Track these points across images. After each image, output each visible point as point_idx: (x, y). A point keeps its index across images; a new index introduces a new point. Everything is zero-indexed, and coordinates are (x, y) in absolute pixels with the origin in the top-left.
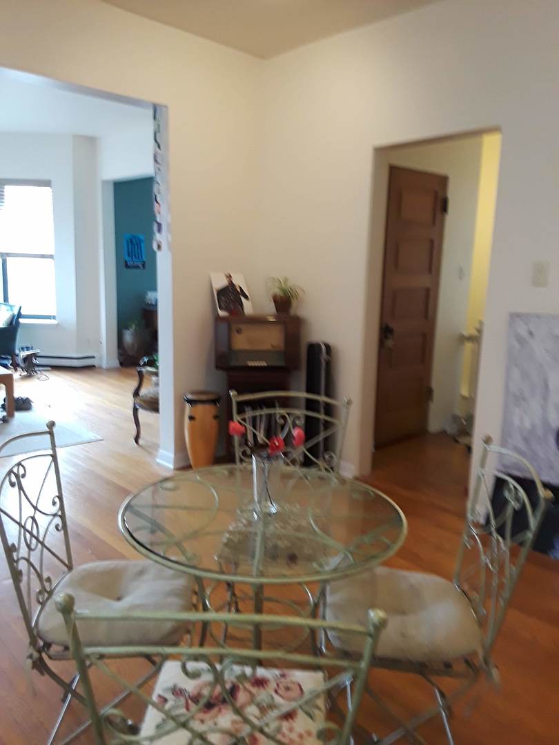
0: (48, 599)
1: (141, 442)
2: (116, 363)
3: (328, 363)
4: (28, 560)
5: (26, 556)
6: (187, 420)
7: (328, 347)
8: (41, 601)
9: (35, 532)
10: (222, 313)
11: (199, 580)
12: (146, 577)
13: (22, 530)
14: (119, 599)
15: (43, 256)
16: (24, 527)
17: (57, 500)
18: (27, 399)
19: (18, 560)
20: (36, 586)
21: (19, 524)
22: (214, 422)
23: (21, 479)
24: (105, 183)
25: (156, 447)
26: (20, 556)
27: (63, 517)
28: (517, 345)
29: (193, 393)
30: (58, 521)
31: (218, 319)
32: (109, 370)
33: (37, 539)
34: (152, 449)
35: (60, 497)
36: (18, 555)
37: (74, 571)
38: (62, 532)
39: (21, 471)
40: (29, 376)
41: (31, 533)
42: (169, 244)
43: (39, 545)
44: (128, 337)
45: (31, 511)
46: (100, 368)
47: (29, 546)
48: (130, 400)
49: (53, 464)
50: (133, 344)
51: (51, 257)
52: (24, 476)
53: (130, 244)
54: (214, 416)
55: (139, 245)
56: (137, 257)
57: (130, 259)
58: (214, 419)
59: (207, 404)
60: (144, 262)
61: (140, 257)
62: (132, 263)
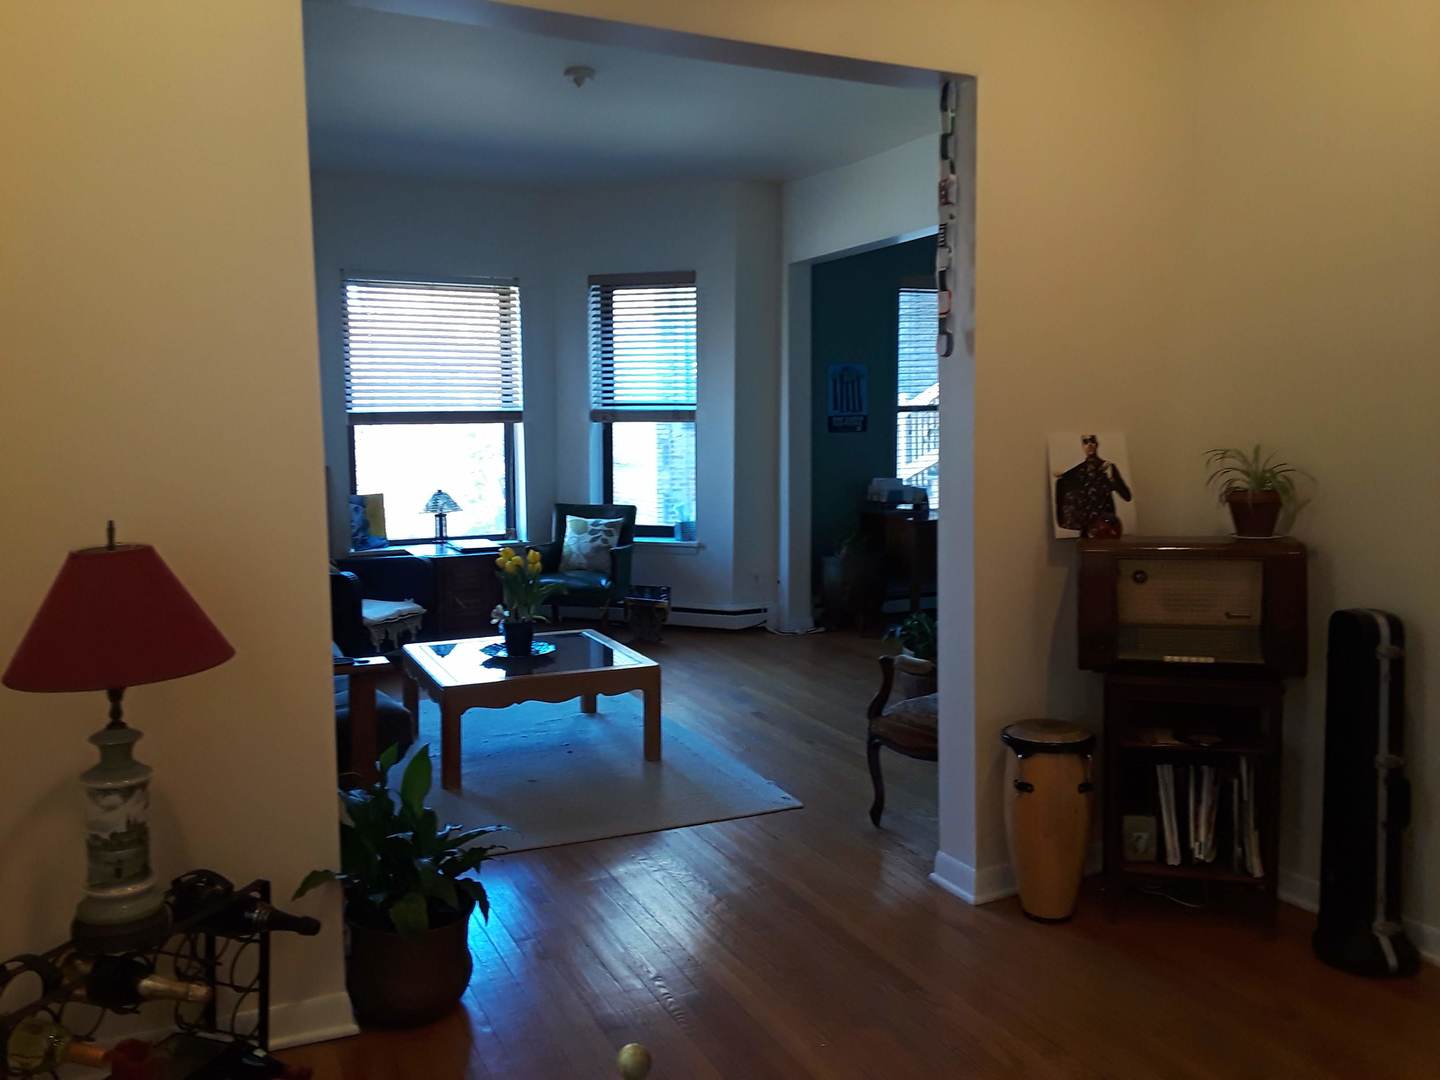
6: (1010, 791)
22: (1082, 800)
24: (795, 267)
32: (793, 638)
46: (776, 632)
50: (842, 585)
51: (690, 416)
53: (838, 386)
54: (1081, 786)
55: (856, 385)
56: (851, 407)
57: (837, 412)
58: (1081, 792)
59: (1061, 756)
60: (865, 417)
61: (857, 408)
62: (841, 419)
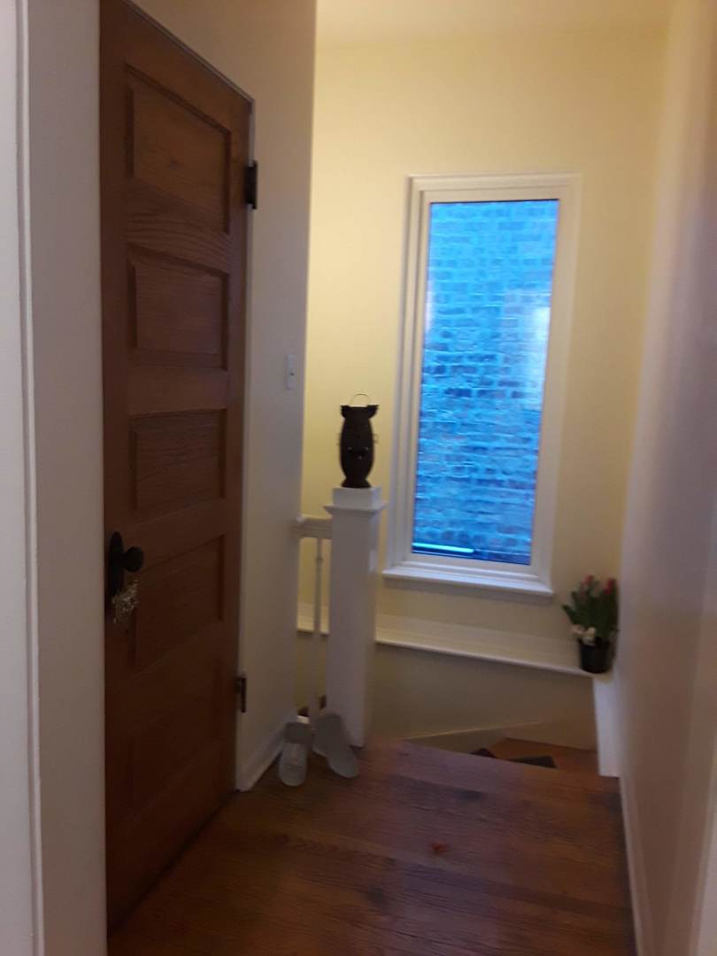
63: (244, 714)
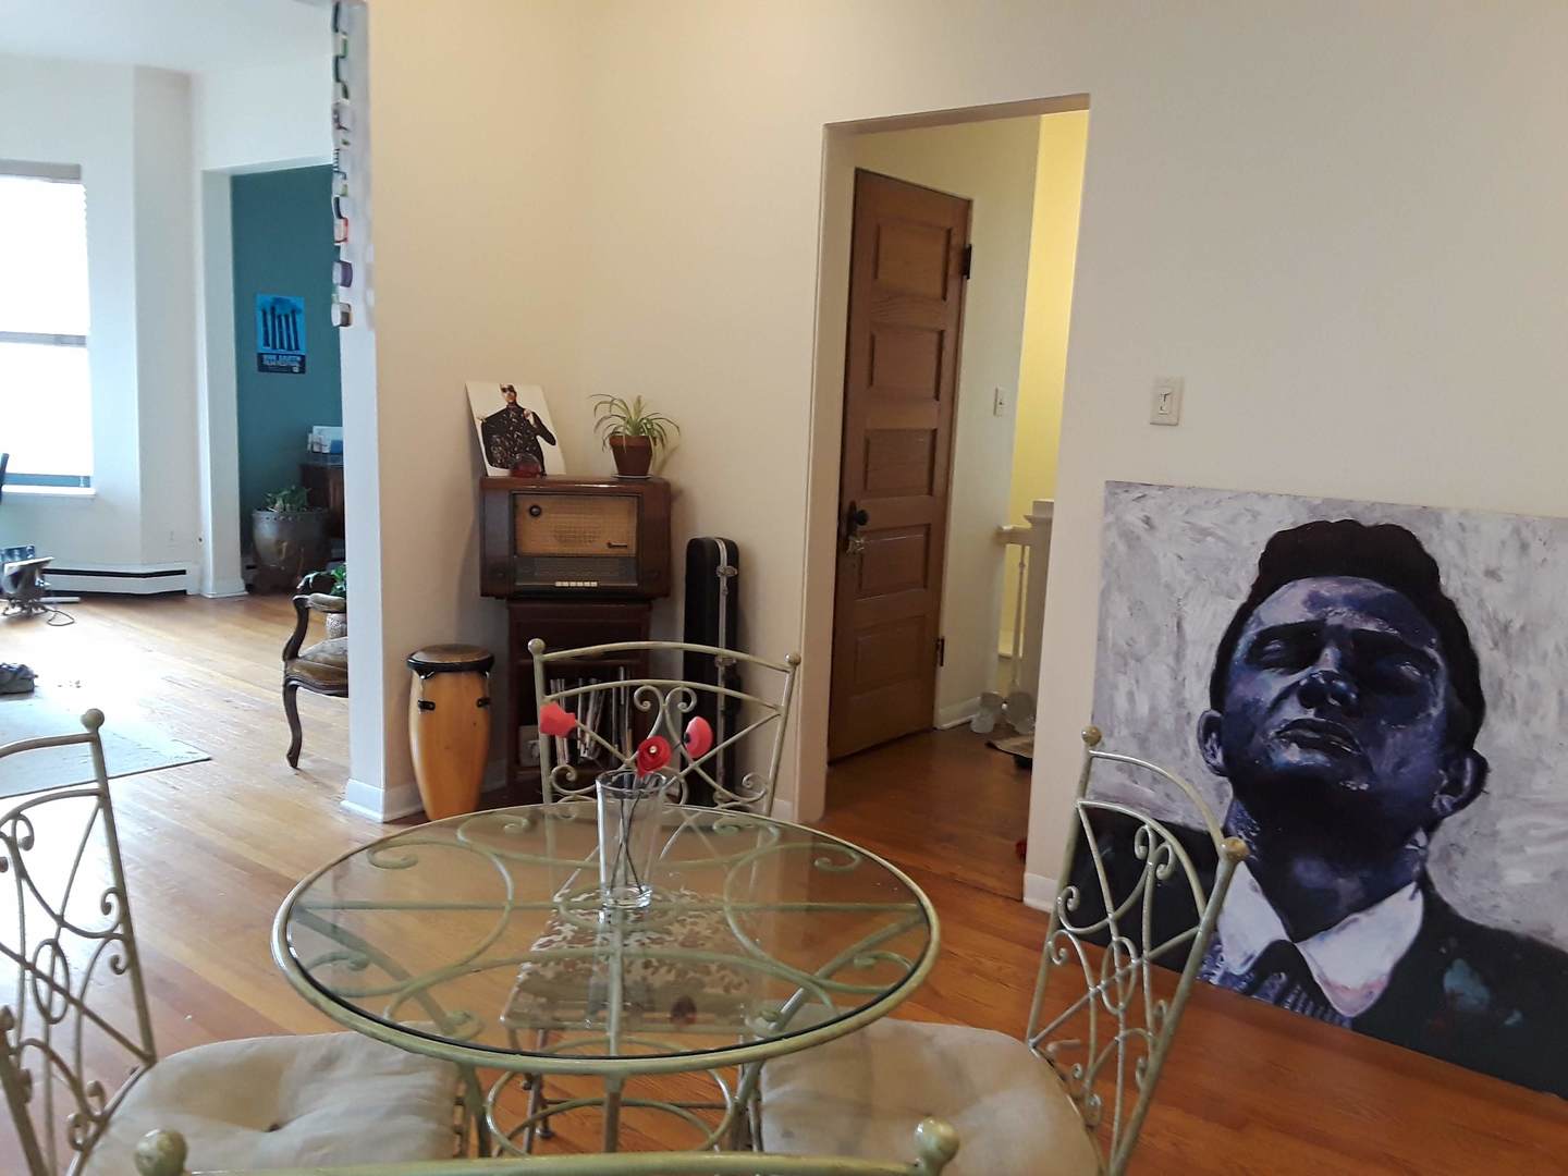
0: (97, 1136)
1: (302, 763)
2: (237, 586)
3: (734, 584)
4: (44, 1047)
5: (40, 1038)
6: (415, 711)
7: (732, 548)
8: (79, 1141)
9: (60, 980)
10: (494, 472)
11: (467, 1071)
12: (339, 1073)
13: (28, 974)
14: (274, 1128)
15: (60, 340)
16: (32, 967)
17: (112, 899)
18: (22, 668)
19: (21, 1046)
20: (67, 1108)
21: (20, 959)
22: (480, 715)
23: (22, 851)
24: (210, 177)
25: (344, 773)
26: (25, 1037)
27: (129, 940)
28: (1122, 548)
29: (426, 650)
30: (116, 948)
31: (485, 486)
32: (223, 603)
33: (65, 992)
34: (330, 780)
35: (120, 891)
36: (19, 1036)
37: (160, 1065)
38: (127, 973)
39: (22, 832)
40: (27, 618)
41: (49, 980)
42: (370, 314)
43: (72, 1008)
44: (267, 528)
45: (49, 928)
46: (199, 596)
47: (45, 1011)
48: (276, 670)
49: (101, 813)
50: (279, 542)
51: (80, 341)
52: (29, 843)
53: (269, 317)
54: (480, 700)
55: (290, 320)
56: (286, 345)
57: (269, 349)
58: (479, 706)
59: (463, 674)
60: (303, 357)
61: (293, 347)
62: (274, 357)
63: (942, 668)
